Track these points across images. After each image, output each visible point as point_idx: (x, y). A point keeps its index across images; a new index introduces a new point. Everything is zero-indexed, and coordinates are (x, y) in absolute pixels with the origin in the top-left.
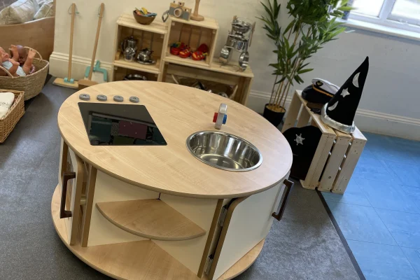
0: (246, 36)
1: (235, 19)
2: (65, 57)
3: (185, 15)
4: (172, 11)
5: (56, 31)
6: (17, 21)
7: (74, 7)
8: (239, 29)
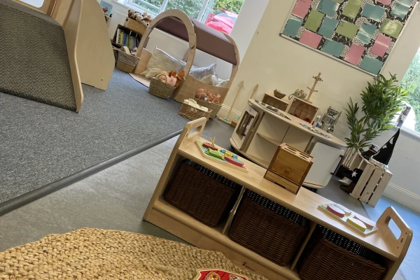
0: (335, 117)
1: (330, 107)
2: (229, 108)
3: (303, 97)
4: (295, 94)
5: (229, 93)
6: (211, 83)
7: (242, 83)
8: (331, 112)
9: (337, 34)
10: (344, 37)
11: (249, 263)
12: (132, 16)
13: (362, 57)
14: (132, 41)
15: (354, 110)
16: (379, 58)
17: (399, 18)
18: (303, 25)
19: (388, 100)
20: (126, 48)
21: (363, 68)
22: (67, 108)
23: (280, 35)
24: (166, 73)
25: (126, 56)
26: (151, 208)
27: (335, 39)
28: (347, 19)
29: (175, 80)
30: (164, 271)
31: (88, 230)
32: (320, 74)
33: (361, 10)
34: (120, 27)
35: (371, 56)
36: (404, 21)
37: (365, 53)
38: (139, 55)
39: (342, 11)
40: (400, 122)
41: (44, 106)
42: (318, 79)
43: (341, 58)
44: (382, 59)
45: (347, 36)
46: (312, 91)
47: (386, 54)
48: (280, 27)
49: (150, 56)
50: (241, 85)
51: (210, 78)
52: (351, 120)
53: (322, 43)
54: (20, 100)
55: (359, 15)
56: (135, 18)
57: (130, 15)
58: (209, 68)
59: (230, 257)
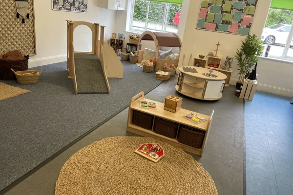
0: (231, 61)
1: (228, 56)
3: (212, 55)
4: (209, 55)
5: (179, 61)
6: (170, 59)
7: (184, 55)
8: (228, 59)
9: (223, 21)
10: (227, 21)
11: (162, 139)
12: (131, 38)
13: (238, 28)
14: (134, 48)
15: (240, 55)
16: (247, 27)
17: (252, 5)
18: (206, 21)
19: (253, 47)
20: (132, 53)
21: (240, 33)
22: (105, 93)
23: (196, 28)
24: (148, 61)
25: (132, 57)
26: (128, 127)
27: (223, 23)
28: (226, 12)
29: (152, 63)
30: (130, 147)
31: (106, 138)
32: (218, 42)
33: (232, 6)
34: (128, 44)
35: (242, 27)
36: (255, 5)
37: (239, 26)
38: (138, 54)
39: (222, 9)
40: (267, 54)
41: (96, 95)
42: (218, 45)
43: (228, 32)
44: (249, 26)
45: (228, 20)
46: (217, 51)
47: (250, 23)
48: (195, 25)
49: (143, 52)
50: (184, 56)
51: (169, 57)
52: (240, 60)
53: (217, 27)
54: (88, 95)
55: (232, 9)
56: (133, 38)
57: (130, 37)
58: (170, 51)
59: (155, 139)
